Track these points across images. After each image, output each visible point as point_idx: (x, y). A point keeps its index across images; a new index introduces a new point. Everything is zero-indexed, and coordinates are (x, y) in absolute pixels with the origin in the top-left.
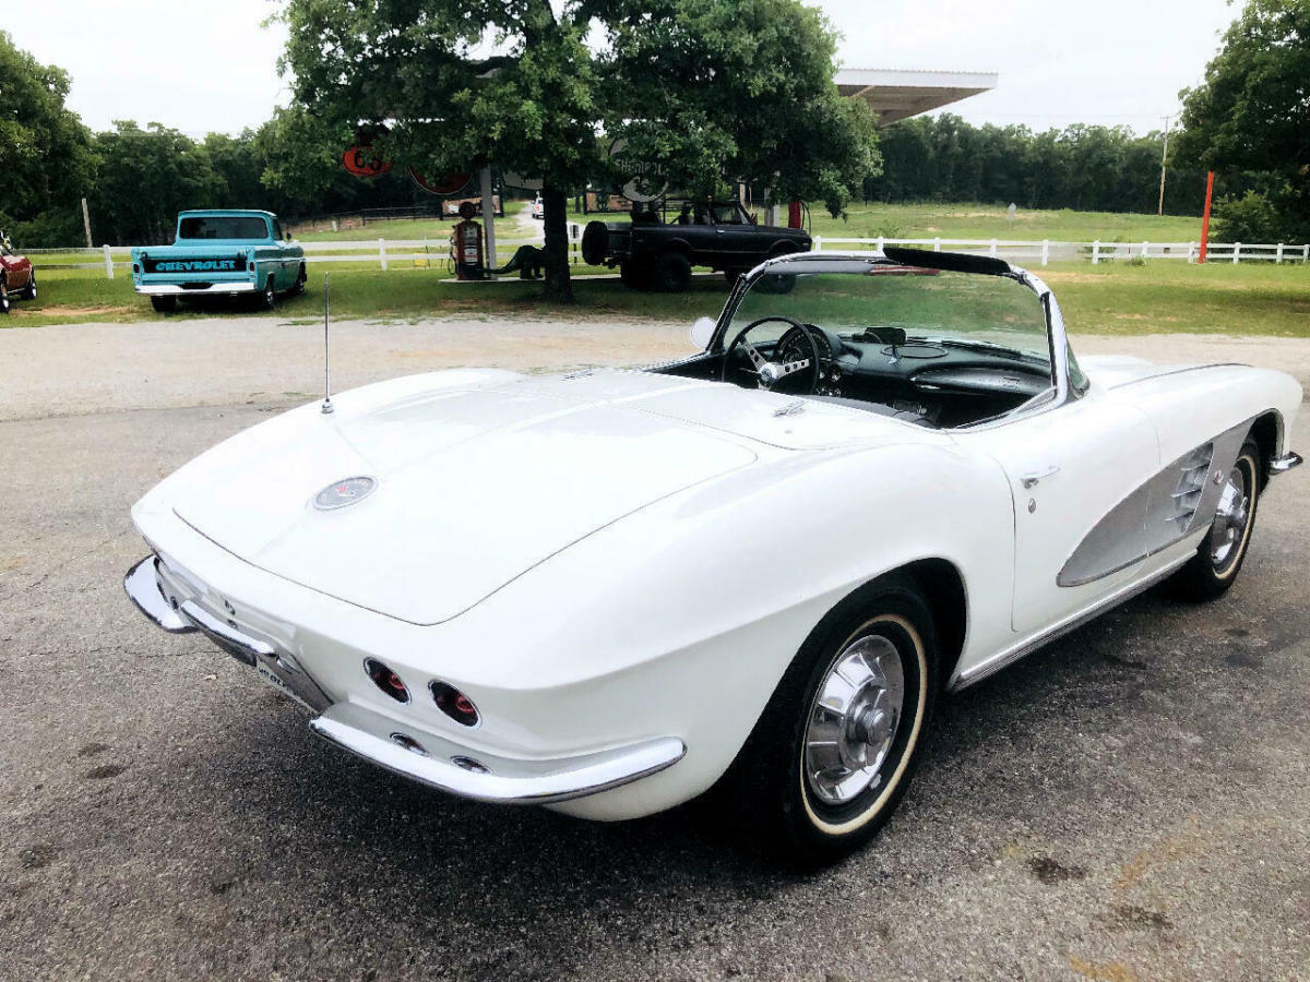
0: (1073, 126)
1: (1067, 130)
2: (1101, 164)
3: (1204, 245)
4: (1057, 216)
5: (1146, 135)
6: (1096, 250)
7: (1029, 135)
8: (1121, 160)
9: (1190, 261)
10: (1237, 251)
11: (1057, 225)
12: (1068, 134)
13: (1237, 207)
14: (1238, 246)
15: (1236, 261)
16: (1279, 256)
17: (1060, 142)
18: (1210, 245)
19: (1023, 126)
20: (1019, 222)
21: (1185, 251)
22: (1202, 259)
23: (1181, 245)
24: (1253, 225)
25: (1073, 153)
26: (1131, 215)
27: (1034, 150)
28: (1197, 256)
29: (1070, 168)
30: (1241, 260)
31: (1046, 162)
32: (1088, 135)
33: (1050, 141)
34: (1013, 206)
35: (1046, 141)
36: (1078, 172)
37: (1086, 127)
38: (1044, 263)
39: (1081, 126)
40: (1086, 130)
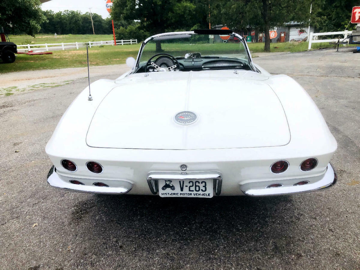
0: (65, 11)
1: (64, 12)
2: (76, 21)
3: (115, 41)
4: (68, 36)
5: (85, 13)
6: (90, 44)
7: (53, 13)
8: (81, 20)
9: (113, 45)
10: (122, 42)
11: (69, 39)
12: (64, 13)
13: (119, 31)
14: (122, 41)
15: (123, 45)
16: (131, 43)
17: (63, 15)
18: (117, 41)
19: (51, 11)
20: (58, 39)
21: (111, 43)
22: (115, 45)
23: (110, 41)
24: (124, 35)
25: (68, 18)
26: (87, 35)
27: (56, 17)
28: (114, 44)
29: (68, 22)
30: (124, 44)
31: (61, 21)
32: (70, 13)
33: (60, 14)
34: (56, 34)
35: (59, 15)
36: (70, 23)
37: (69, 11)
38: (78, 48)
39: (68, 11)
40: (70, 12)
